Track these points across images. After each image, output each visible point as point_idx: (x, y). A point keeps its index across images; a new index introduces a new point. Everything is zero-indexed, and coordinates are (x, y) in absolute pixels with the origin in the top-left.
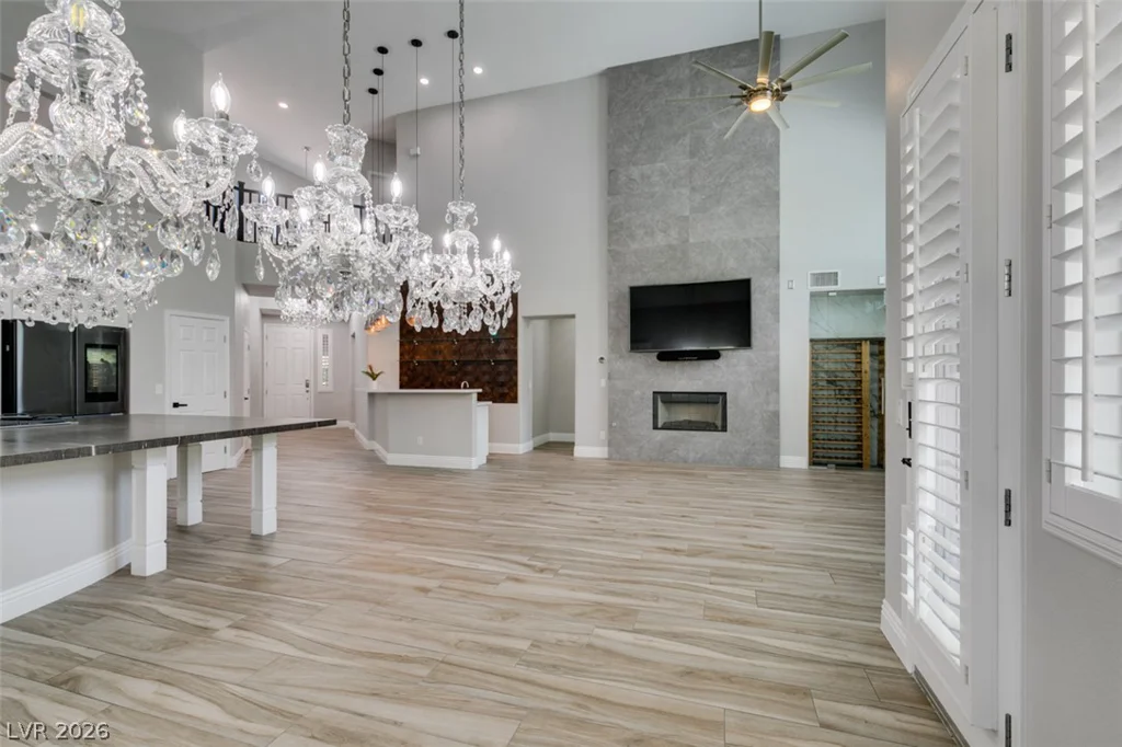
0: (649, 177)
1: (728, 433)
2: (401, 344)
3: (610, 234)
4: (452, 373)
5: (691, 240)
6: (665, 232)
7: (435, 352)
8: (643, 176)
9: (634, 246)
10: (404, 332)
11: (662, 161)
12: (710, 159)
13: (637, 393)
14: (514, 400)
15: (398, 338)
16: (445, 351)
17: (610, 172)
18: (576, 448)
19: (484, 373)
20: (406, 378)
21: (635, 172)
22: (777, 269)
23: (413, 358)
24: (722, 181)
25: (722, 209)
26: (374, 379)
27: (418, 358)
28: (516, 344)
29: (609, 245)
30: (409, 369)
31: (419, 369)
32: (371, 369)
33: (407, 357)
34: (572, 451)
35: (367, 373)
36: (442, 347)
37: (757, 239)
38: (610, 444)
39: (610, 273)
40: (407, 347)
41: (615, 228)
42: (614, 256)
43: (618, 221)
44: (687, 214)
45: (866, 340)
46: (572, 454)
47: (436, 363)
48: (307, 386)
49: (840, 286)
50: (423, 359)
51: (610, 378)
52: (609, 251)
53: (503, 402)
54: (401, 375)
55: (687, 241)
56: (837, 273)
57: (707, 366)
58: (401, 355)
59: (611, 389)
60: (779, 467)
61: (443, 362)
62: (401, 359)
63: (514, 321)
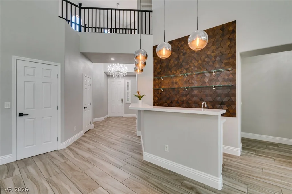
2: (154, 80)
4: (183, 96)
7: (173, 83)
10: (156, 74)
14: (233, 115)
15: (153, 77)
16: (179, 83)
19: (207, 96)
20: (157, 99)
23: (160, 87)
26: (140, 99)
27: (163, 87)
30: (158, 94)
31: (164, 93)
32: (138, 93)
33: (157, 87)
35: (136, 95)
36: (178, 80)
40: (157, 82)
47: (174, 89)
48: (122, 101)
50: (166, 87)
54: (154, 96)
58: (155, 86)
61: (178, 88)
62: (154, 88)
63: (234, 57)
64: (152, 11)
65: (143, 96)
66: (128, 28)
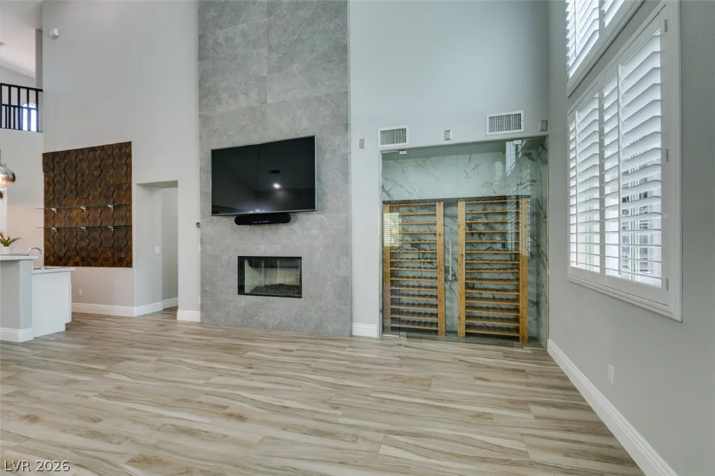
0: (232, 39)
1: (302, 299)
2: (45, 212)
3: (201, 98)
4: (82, 239)
5: (269, 101)
6: (246, 94)
7: (70, 219)
8: (228, 39)
9: (220, 110)
10: (47, 201)
11: (243, 23)
12: (285, 16)
13: (225, 257)
14: (129, 264)
16: (77, 218)
17: (201, 37)
18: (179, 312)
19: (106, 239)
20: (48, 245)
21: (221, 35)
22: (346, 126)
23: (53, 225)
24: (295, 38)
25: (295, 67)
26: (6, 245)
27: (56, 225)
28: (130, 211)
29: (200, 110)
30: (51, 235)
31: (58, 235)
33: (49, 225)
34: (176, 315)
36: (75, 214)
37: (327, 96)
38: (203, 308)
39: (201, 137)
40: (49, 215)
41: (206, 93)
42: (204, 120)
43: (208, 84)
44: (265, 74)
45: (440, 201)
46: (176, 319)
47: (71, 229)
49: (408, 144)
50: (62, 225)
51: (202, 242)
52: (200, 115)
53: (121, 266)
54: (45, 241)
55: (265, 102)
56: (405, 130)
57: (283, 229)
58: (45, 222)
59: (203, 253)
60: (351, 336)
61: (75, 228)
62: (45, 226)
63: (129, 189)
64: (41, 90)
65: (14, 240)
66: (12, 104)
